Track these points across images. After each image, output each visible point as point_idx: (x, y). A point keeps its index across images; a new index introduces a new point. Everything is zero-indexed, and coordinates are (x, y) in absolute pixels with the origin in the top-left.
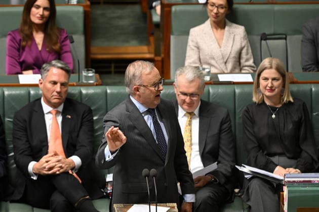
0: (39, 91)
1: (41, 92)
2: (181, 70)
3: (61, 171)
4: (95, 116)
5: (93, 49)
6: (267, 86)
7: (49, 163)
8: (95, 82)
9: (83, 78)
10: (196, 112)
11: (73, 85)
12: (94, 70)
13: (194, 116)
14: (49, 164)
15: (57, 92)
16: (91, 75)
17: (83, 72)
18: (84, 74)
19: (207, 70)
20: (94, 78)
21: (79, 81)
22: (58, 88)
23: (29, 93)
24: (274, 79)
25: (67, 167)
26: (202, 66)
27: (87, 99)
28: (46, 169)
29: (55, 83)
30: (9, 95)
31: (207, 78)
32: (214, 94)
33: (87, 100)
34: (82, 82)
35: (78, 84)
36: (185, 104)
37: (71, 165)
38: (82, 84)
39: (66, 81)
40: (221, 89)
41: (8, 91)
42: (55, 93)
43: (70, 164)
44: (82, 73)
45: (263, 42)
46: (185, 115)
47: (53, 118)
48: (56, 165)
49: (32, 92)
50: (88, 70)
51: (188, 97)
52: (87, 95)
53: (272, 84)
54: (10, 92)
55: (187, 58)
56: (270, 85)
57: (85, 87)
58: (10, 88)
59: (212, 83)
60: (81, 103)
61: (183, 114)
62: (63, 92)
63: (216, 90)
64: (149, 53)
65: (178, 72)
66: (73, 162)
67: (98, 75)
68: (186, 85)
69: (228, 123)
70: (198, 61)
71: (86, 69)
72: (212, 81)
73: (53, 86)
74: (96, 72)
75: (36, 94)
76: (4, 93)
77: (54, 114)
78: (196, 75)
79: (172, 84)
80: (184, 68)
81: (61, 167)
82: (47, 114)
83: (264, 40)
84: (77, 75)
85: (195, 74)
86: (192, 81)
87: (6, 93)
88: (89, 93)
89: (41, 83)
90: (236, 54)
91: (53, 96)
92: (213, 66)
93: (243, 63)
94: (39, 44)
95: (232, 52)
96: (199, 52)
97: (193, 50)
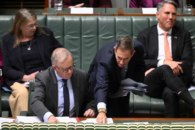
0: (155, 19)
1: (157, 20)
4: (192, 36)
15: (170, 19)
21: (182, 12)
22: (170, 16)
23: (149, 20)
27: (187, 24)
29: (168, 13)
30: (136, 22)
33: (187, 26)
34: (184, 14)
35: (182, 14)
39: (175, 12)
41: (135, 18)
42: (168, 20)
44: (184, 7)
47: (165, 38)
49: (151, 19)
52: (187, 22)
54: (136, 19)
57: (186, 17)
58: (137, 17)
62: (173, 19)
67: (194, 9)
73: (167, 15)
74: (193, 7)
75: (154, 21)
76: (132, 19)
77: (166, 35)
84: (181, 9)
87: (134, 20)
88: (189, 21)
89: (158, 15)
91: (167, 22)
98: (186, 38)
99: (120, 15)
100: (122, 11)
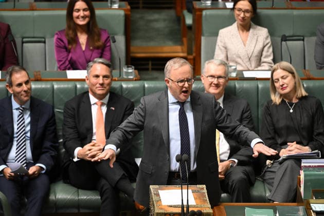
0: (84, 85)
1: (86, 86)
5: (132, 49)
8: (135, 77)
11: (116, 80)
12: (133, 67)
14: (91, 152)
15: (100, 84)
16: (130, 71)
18: (125, 70)
20: (133, 73)
21: (120, 76)
22: (101, 80)
23: (76, 86)
27: (127, 92)
29: (97, 76)
30: (58, 89)
31: (234, 75)
32: (240, 88)
33: (126, 94)
34: (123, 78)
35: (119, 79)
39: (108, 74)
41: (57, 84)
42: (98, 85)
44: (123, 69)
45: (284, 43)
48: (97, 153)
49: (78, 86)
50: (128, 67)
52: (127, 89)
54: (59, 86)
57: (126, 82)
58: (59, 82)
59: (238, 79)
60: (122, 96)
63: (241, 85)
64: (183, 52)
67: (136, 71)
72: (238, 77)
73: (96, 79)
74: (135, 69)
75: (83, 88)
76: (53, 86)
77: (99, 105)
83: (284, 41)
84: (118, 71)
87: (56, 86)
88: (129, 88)
89: (88, 79)
90: (259, 53)
91: (97, 88)
92: (239, 64)
93: (263, 59)
94: (83, 44)
95: (255, 51)
96: (227, 52)
97: (221, 49)
98: (127, 109)
99: (38, 80)
100: (39, 75)
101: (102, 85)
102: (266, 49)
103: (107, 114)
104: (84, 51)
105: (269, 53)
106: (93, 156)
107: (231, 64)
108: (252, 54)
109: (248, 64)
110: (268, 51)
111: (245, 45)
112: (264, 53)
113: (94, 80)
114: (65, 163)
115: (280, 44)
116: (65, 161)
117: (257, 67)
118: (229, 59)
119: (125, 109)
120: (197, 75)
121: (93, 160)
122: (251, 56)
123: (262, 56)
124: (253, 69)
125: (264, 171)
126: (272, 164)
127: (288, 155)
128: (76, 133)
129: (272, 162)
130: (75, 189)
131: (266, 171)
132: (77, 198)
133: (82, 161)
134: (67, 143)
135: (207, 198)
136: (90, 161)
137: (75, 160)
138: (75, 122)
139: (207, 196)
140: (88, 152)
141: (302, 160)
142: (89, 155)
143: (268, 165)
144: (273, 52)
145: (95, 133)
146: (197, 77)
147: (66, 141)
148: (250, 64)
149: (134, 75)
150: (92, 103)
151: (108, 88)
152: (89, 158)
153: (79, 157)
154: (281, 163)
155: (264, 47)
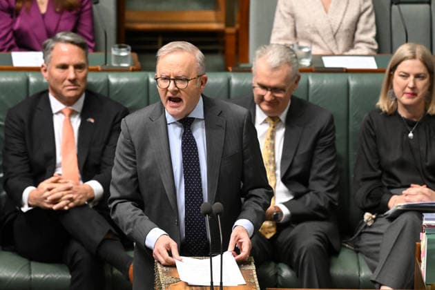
0: (41, 80)
2: (263, 48)
3: (71, 204)
5: (129, 15)
6: (406, 86)
7: (52, 191)
8: (131, 65)
9: (113, 59)
10: (283, 117)
11: (97, 70)
12: (129, 47)
13: (280, 124)
14: (52, 194)
15: (70, 80)
16: (124, 54)
17: (112, 49)
18: (114, 52)
19: (306, 50)
20: (129, 59)
21: (106, 63)
22: (71, 73)
23: (28, 80)
24: (417, 76)
25: (81, 199)
26: (298, 43)
27: (117, 92)
28: (47, 201)
29: (64, 66)
31: (306, 63)
32: (315, 87)
33: (117, 94)
34: (111, 66)
35: (105, 68)
36: (264, 103)
37: (89, 195)
38: (111, 68)
40: (327, 80)
42: (67, 82)
43: (86, 193)
44: (111, 51)
45: (395, 7)
46: (265, 122)
47: (65, 120)
48: (63, 196)
49: (32, 80)
50: (120, 47)
51: (269, 93)
52: (117, 86)
53: (415, 83)
55: (274, 30)
56: (411, 85)
57: (115, 73)
59: (314, 70)
60: (108, 98)
61: (263, 120)
62: (80, 79)
63: (319, 81)
64: (218, 22)
65: (258, 52)
66: (91, 190)
67: (135, 55)
68: (268, 73)
69: (331, 135)
70: (291, 36)
71: (117, 45)
72: (313, 66)
73: (62, 72)
74: (133, 51)
75: (39, 84)
77: (67, 114)
78: (283, 59)
79: (249, 70)
80: (268, 47)
81: (71, 200)
82: (57, 113)
83: (396, 4)
84: (104, 54)
85: (282, 57)
86: (276, 68)
88: (122, 83)
89: (45, 71)
90: (351, 25)
91: (65, 86)
92: (316, 43)
93: (358, 36)
94: (43, 4)
95: (344, 22)
96: (295, 22)
97: (284, 18)
101: (73, 81)
102: (363, 18)
103: (81, 129)
104: (43, 16)
105: (368, 26)
106: (55, 201)
107: (302, 44)
108: (340, 26)
109: (332, 45)
110: (367, 22)
111: (326, 11)
112: (361, 26)
113: (58, 73)
114: (7, 216)
115: (388, 10)
116: (6, 213)
117: (347, 50)
118: (298, 35)
119: (112, 119)
120: (243, 62)
121: (55, 207)
122: (337, 31)
123: (356, 29)
124: (340, 52)
125: (359, 231)
126: (375, 220)
127: (406, 204)
128: (25, 164)
129: (374, 216)
130: (24, 261)
131: (361, 233)
132: (27, 277)
133: (37, 210)
134: (9, 181)
135: (256, 279)
136: (51, 210)
137: (25, 209)
138: (25, 144)
139: (255, 276)
140: (47, 193)
141: (424, 214)
142: (49, 198)
143: (367, 221)
144: (377, 23)
145: (60, 164)
146: (243, 65)
147: (7, 179)
148: (336, 43)
149: (130, 62)
150: (54, 111)
151: (83, 86)
152: (48, 203)
153: (30, 203)
154: (392, 218)
155: (360, 14)
